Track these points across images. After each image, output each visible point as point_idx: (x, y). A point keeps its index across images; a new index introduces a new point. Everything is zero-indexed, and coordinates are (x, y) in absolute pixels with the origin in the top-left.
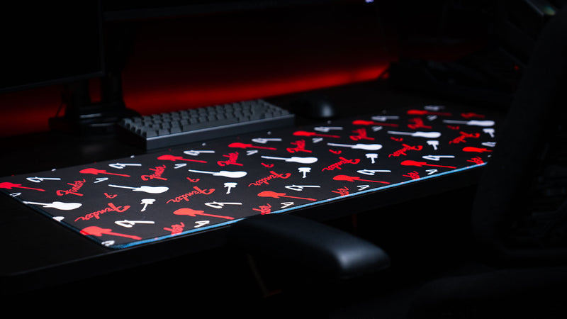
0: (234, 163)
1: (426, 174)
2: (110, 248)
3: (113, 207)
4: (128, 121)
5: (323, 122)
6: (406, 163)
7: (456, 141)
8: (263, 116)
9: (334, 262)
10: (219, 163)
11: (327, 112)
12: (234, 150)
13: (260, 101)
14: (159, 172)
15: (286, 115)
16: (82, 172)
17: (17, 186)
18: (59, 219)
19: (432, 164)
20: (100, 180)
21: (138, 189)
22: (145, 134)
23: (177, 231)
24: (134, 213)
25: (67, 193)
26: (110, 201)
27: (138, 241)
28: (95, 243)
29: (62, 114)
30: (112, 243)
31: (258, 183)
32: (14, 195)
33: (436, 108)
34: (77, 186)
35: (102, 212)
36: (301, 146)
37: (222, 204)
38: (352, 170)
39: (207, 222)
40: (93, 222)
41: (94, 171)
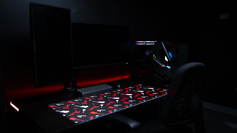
0: (102, 99)
1: (143, 101)
2: (77, 124)
3: (76, 112)
4: (78, 90)
5: (119, 89)
6: (138, 99)
7: (147, 93)
8: (106, 88)
9: (129, 126)
10: (99, 99)
11: (119, 86)
12: (101, 96)
13: (105, 84)
14: (85, 102)
15: (111, 87)
16: (69, 102)
17: (54, 106)
18: (64, 115)
19: (144, 99)
20: (73, 104)
21: (81, 107)
22: (82, 93)
23: (92, 118)
24: (81, 114)
25: (66, 108)
26: (76, 110)
27: (83, 121)
28: (73, 122)
29: (64, 87)
30: (77, 122)
31: (108, 104)
32: (54, 109)
33: (141, 85)
34: (68, 106)
35: (74, 113)
36: (115, 94)
37: (101, 110)
38: (127, 101)
39: (98, 116)
40: (72, 116)
41: (71, 102)
